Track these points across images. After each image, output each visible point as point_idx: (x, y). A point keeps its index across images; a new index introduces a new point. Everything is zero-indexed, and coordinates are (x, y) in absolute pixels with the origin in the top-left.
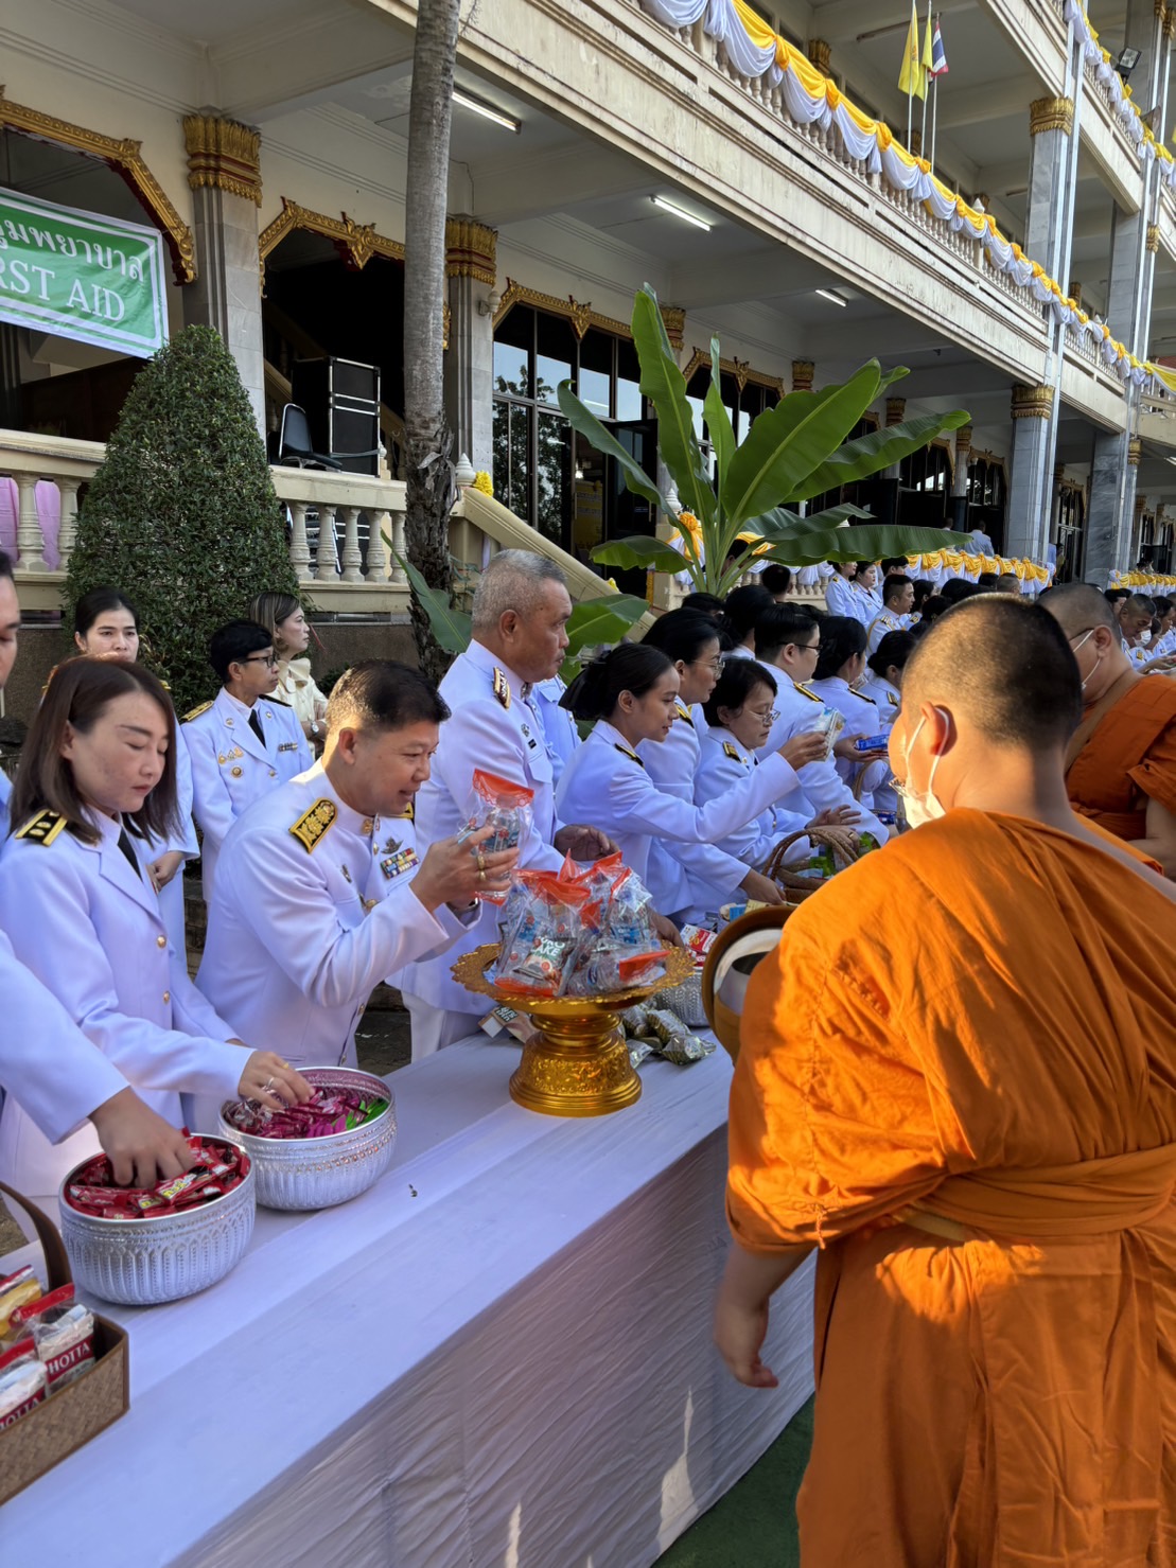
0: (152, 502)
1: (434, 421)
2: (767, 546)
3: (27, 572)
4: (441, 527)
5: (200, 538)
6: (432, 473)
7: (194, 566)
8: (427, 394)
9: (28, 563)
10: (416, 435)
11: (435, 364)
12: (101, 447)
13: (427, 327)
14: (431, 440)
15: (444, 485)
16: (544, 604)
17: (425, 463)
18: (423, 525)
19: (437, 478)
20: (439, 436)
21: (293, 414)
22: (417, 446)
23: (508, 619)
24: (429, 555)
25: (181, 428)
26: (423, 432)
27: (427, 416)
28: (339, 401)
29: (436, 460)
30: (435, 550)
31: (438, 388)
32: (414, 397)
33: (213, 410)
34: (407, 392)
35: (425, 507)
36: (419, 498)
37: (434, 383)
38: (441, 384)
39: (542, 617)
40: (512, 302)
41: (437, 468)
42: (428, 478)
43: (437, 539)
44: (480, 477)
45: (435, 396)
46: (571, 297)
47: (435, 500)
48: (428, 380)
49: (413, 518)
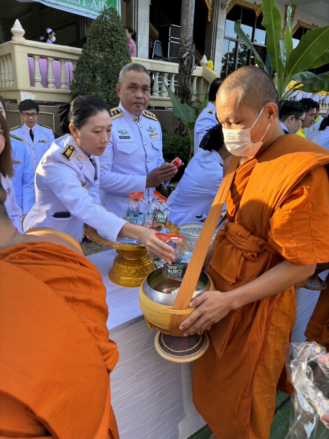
0: (93, 67)
1: (189, 41)
2: (301, 85)
3: (62, 90)
4: (189, 78)
5: (106, 79)
6: (186, 59)
7: (103, 88)
8: (187, 31)
9: (62, 87)
10: (183, 46)
11: (190, 20)
12: (81, 50)
13: (189, 6)
14: (187, 48)
15: (191, 64)
17: (184, 56)
18: (183, 77)
19: (188, 61)
20: (190, 46)
21: (158, 44)
22: (183, 50)
24: (184, 88)
25: (102, 42)
26: (185, 45)
27: (187, 39)
28: (172, 39)
29: (188, 55)
30: (186, 86)
31: (191, 29)
32: (183, 32)
33: (112, 36)
34: (181, 31)
35: (184, 71)
36: (182, 68)
37: (190, 27)
38: (192, 27)
40: (234, 4)
41: (188, 57)
42: (185, 61)
43: (187, 82)
44: (209, 63)
45: (190, 32)
46: (255, 2)
47: (187, 69)
48: (188, 26)
49: (180, 75)
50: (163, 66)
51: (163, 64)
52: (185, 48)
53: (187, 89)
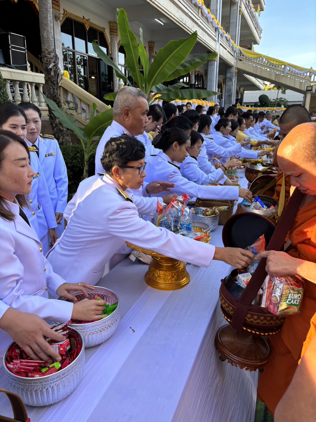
1: (52, 52)
4: (57, 88)
6: (53, 70)
8: (49, 43)
10: (46, 57)
11: (51, 32)
13: (48, 19)
14: (52, 59)
15: (57, 74)
16: (139, 106)
17: (51, 67)
18: (51, 87)
19: (55, 71)
20: (54, 57)
22: (47, 61)
23: (126, 111)
24: (54, 97)
26: (49, 56)
27: (50, 50)
28: (13, 47)
29: (54, 66)
30: (56, 96)
31: (53, 41)
32: (44, 43)
34: (42, 42)
35: (51, 81)
36: (49, 78)
37: (51, 39)
38: (53, 39)
39: (138, 111)
40: (65, 17)
41: (54, 68)
42: (52, 72)
43: (56, 92)
44: (65, 73)
45: (52, 44)
46: (83, 17)
47: (55, 79)
48: (49, 38)
49: (48, 85)
50: (22, 75)
51: (22, 74)
52: (49, 58)
53: (57, 98)
